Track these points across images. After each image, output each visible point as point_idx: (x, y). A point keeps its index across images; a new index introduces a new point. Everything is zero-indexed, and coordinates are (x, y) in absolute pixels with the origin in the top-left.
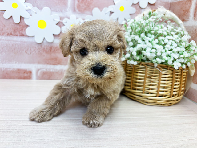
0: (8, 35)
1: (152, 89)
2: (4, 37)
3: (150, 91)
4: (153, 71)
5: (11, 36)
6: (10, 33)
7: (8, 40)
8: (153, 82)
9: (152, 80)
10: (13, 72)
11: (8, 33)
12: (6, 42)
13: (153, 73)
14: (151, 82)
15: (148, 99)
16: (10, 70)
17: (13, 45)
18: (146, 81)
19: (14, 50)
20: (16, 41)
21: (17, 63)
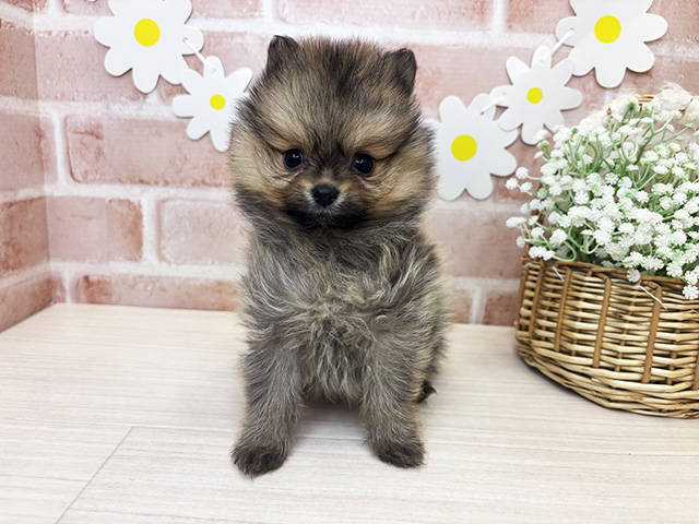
0: (195, 184)
1: (625, 356)
2: (183, 190)
3: (620, 362)
4: (631, 296)
5: (204, 186)
6: (199, 179)
7: (193, 200)
8: (629, 332)
9: (627, 326)
10: (204, 288)
11: (196, 181)
12: (189, 204)
13: (629, 303)
14: (622, 331)
15: (610, 387)
16: (197, 283)
17: (206, 213)
18: (607, 328)
19: (210, 226)
20: (216, 202)
21: (217, 263)
